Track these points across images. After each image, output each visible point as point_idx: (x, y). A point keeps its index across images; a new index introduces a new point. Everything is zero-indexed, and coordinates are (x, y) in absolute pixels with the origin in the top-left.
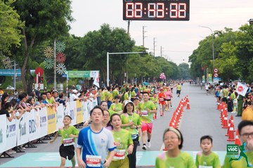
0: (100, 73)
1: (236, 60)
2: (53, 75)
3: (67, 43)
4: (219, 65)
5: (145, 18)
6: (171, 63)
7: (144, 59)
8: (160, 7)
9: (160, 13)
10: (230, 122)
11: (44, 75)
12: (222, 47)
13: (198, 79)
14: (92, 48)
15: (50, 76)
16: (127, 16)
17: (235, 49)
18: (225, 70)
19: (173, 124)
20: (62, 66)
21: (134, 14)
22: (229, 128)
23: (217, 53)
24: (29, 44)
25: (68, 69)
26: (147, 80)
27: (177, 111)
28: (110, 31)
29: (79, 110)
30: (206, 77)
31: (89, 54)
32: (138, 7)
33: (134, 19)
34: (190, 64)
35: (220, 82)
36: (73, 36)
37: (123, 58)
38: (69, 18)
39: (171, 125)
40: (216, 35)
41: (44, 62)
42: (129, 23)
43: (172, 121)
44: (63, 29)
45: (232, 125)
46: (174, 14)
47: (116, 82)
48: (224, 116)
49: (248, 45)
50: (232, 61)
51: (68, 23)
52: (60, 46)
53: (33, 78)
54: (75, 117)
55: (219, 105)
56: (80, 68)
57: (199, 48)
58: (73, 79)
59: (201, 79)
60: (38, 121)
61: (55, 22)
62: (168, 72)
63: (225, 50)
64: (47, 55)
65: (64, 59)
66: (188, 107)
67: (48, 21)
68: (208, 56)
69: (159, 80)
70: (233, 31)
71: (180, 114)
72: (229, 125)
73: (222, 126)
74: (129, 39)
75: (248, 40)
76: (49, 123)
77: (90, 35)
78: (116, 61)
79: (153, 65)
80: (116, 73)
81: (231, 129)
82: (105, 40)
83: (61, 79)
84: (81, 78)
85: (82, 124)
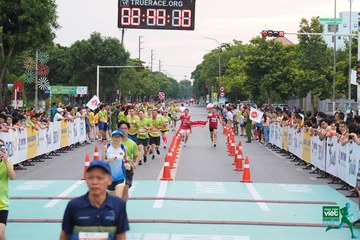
1: (245, 78)
2: (34, 90)
3: (51, 54)
4: (226, 83)
5: (143, 26)
6: (171, 80)
7: (140, 74)
8: (161, 14)
9: (161, 21)
10: (238, 148)
11: (23, 91)
12: (230, 62)
13: (201, 98)
14: (79, 60)
15: (31, 92)
16: (123, 23)
17: (244, 64)
18: (232, 88)
19: (173, 150)
20: (44, 80)
21: (131, 21)
22: (236, 155)
23: (224, 69)
24: (6, 54)
25: (51, 84)
26: (142, 98)
28: (101, 40)
29: (64, 131)
30: (210, 97)
31: (77, 66)
32: (136, 13)
33: (131, 27)
34: (192, 81)
35: (226, 103)
36: (58, 45)
37: (116, 73)
38: (54, 25)
39: (170, 151)
40: (223, 49)
41: (24, 75)
42: (123, 32)
43: (172, 146)
44: (47, 37)
45: (240, 153)
46: (176, 22)
47: (107, 100)
48: (230, 141)
49: (260, 61)
50: (242, 78)
51: (53, 30)
52: (42, 57)
53: (10, 93)
54: (59, 140)
55: (225, 130)
56: (66, 83)
57: (204, 63)
58: (58, 96)
59: (205, 99)
60: (16, 144)
61: (38, 29)
63: (233, 66)
64: (27, 67)
65: (47, 72)
67: (30, 28)
68: (213, 73)
69: (157, 99)
70: (243, 44)
72: (237, 152)
73: (229, 153)
74: (123, 51)
75: (260, 54)
76: (29, 146)
77: (78, 44)
78: (108, 76)
79: (150, 81)
80: (108, 90)
81: (239, 157)
82: (95, 51)
83: (44, 95)
84: (66, 95)
85: (67, 148)
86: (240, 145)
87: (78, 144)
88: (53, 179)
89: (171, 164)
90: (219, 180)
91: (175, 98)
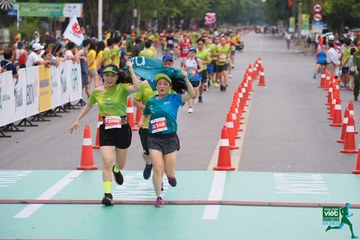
0: (85, 9)
10: (347, 114)
13: (281, 23)
18: (335, 7)
19: (234, 117)
22: (345, 126)
26: (178, 23)
27: (240, 90)
29: (44, 84)
30: (296, 21)
35: (324, 32)
39: (229, 119)
43: (232, 111)
45: (351, 122)
48: (334, 102)
54: (37, 99)
55: (323, 80)
58: (30, 20)
59: (287, 24)
62: (220, 8)
66: (262, 82)
69: (201, 24)
71: (246, 95)
72: (345, 120)
73: (331, 122)
80: (117, 10)
81: (350, 129)
84: (44, 19)
85: (49, 113)
86: (351, 107)
87: (68, 106)
88: (28, 169)
89: (232, 143)
90: (315, 171)
91: (235, 23)
